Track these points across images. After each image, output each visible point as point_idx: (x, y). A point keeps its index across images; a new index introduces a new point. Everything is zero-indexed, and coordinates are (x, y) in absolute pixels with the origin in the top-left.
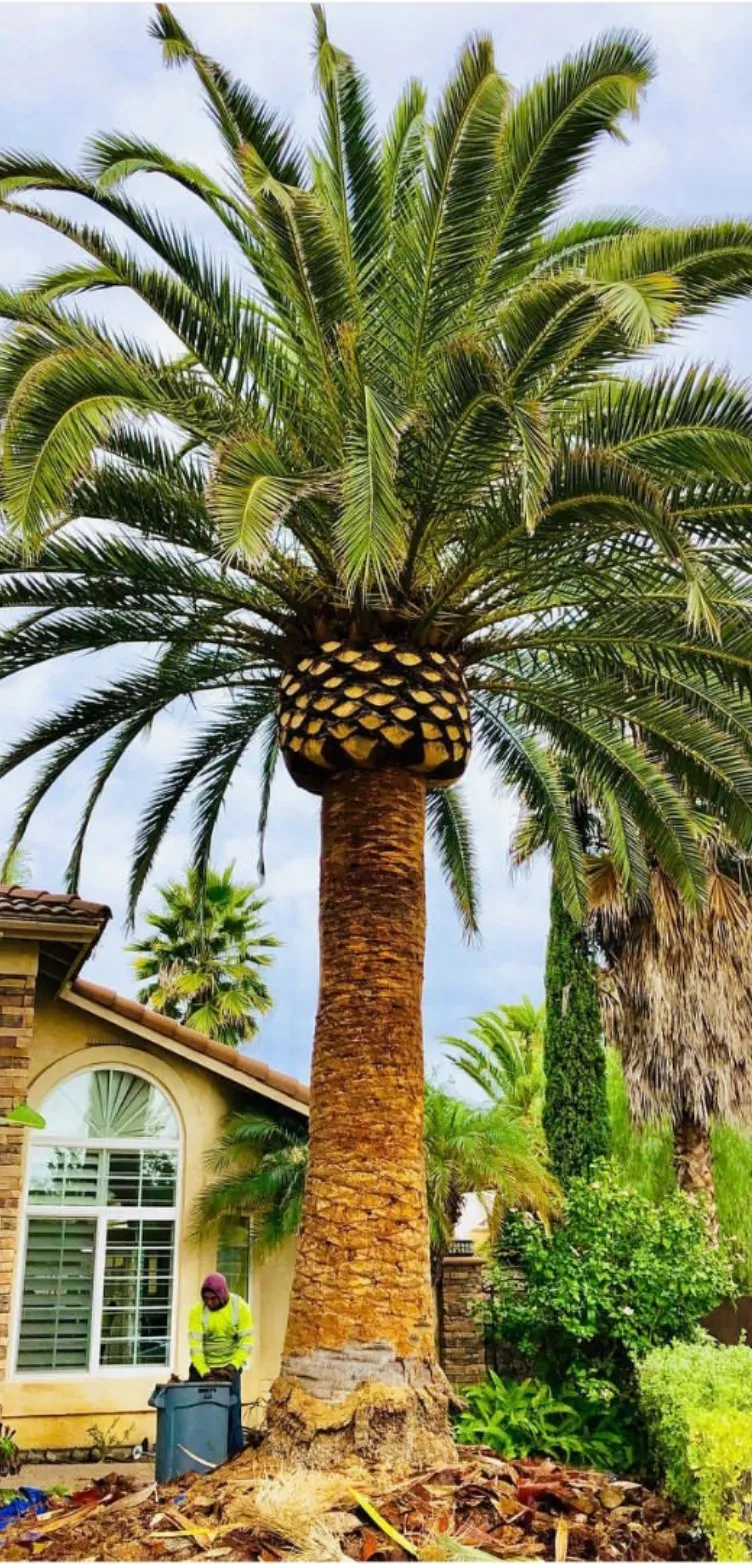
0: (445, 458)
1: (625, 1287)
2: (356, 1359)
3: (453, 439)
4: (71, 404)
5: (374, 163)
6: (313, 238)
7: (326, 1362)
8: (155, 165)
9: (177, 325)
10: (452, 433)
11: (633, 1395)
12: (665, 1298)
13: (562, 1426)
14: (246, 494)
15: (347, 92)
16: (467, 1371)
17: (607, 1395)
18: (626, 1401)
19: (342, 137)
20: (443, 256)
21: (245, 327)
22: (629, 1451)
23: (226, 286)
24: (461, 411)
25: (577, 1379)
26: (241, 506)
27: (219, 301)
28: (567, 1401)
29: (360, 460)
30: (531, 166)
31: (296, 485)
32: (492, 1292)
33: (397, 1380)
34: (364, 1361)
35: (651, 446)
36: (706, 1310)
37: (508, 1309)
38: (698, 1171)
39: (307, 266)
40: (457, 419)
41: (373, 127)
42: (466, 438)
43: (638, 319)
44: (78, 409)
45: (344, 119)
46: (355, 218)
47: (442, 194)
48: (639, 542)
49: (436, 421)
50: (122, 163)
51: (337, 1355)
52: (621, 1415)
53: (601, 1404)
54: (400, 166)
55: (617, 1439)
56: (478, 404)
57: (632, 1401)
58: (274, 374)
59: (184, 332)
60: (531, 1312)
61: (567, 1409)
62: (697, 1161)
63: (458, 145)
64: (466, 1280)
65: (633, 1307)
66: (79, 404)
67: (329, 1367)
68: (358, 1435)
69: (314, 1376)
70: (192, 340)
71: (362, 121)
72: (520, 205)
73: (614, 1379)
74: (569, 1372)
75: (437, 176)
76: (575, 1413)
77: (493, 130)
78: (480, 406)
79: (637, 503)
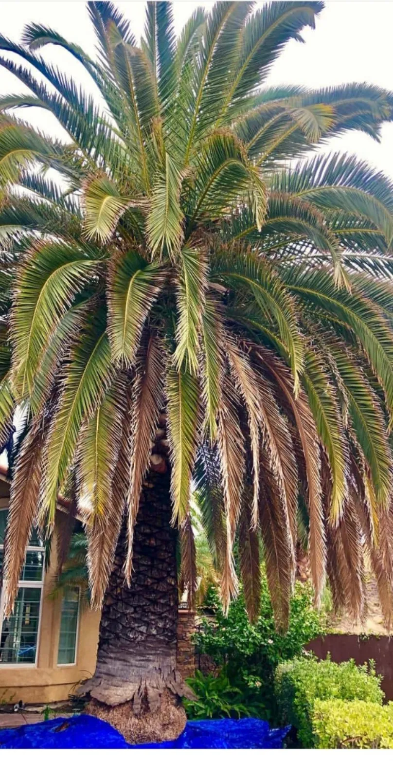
0: (204, 197)
1: (268, 628)
2: (137, 666)
3: (209, 187)
4: (9, 151)
5: (171, 48)
6: (141, 78)
7: (120, 667)
8: (57, 41)
9: (66, 123)
10: (208, 183)
11: (270, 684)
12: (288, 635)
13: (234, 700)
14: (101, 203)
15: (161, 8)
16: (186, 668)
17: (258, 684)
18: (267, 687)
19: (156, 33)
20: (205, 96)
21: (100, 130)
22: (268, 712)
23: (91, 107)
24: (214, 170)
25: (243, 675)
26: (98, 209)
27: (87, 115)
28: (238, 686)
29: (162, 186)
30: (251, 55)
31: (127, 201)
32: (199, 628)
33: (157, 678)
34: (140, 667)
35: (311, 196)
36: (307, 641)
37: (209, 638)
38: (304, 571)
39: (136, 94)
40: (212, 175)
41: (173, 28)
42: (215, 186)
43: (311, 126)
44: (13, 155)
45: (158, 23)
46: (160, 76)
47: (208, 62)
48: (298, 248)
49: (200, 176)
50: (40, 39)
51: (125, 663)
52: (264, 694)
53: (255, 689)
54: (187, 52)
55: (262, 706)
56: (225, 167)
57: (271, 687)
58: (114, 154)
59: (69, 128)
60: (220, 640)
61: (237, 690)
62: (304, 565)
63: (219, 35)
64: (187, 622)
65: (272, 639)
66: (13, 152)
67: (122, 670)
68: (135, 706)
69: (114, 674)
70: (73, 132)
71: (167, 25)
72: (245, 74)
73: (262, 677)
74: (239, 671)
75: (206, 52)
76: (241, 692)
77: (239, 28)
78: (226, 168)
79: (306, 222)
